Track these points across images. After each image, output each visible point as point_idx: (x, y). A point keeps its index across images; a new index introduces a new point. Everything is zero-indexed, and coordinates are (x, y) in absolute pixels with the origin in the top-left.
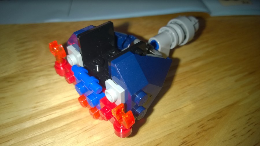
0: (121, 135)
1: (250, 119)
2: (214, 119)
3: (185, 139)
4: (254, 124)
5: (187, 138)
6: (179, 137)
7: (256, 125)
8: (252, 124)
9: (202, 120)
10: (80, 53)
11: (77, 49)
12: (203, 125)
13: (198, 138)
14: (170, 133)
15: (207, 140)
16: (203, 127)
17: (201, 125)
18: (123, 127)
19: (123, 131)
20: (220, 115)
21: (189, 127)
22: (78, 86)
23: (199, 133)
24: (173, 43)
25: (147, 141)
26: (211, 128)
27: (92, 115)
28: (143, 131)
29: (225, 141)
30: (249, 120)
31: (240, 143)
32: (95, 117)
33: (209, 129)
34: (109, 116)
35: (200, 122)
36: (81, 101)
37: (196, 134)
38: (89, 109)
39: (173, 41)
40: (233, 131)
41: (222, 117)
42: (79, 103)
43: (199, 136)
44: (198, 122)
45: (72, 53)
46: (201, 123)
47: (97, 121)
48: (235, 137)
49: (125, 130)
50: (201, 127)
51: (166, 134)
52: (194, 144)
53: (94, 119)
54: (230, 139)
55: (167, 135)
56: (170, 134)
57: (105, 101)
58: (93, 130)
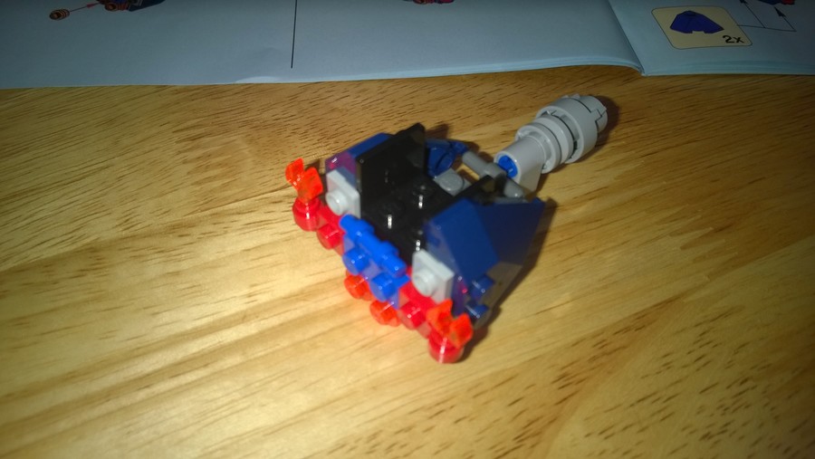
0: (442, 358)
1: (704, 333)
2: (627, 329)
3: (564, 371)
4: (711, 345)
5: (570, 368)
6: (553, 366)
7: (716, 345)
8: (708, 343)
9: (603, 331)
10: (358, 190)
11: (348, 180)
12: (604, 343)
13: (593, 369)
14: (535, 356)
15: (610, 373)
16: (603, 346)
17: (601, 343)
18: (448, 343)
19: (446, 350)
20: (641, 323)
21: (574, 345)
22: (348, 256)
23: (594, 358)
24: (548, 163)
25: (489, 372)
26: (619, 349)
27: (376, 316)
28: (479, 352)
29: (647, 376)
30: (701, 335)
31: (677, 382)
32: (382, 319)
33: (615, 350)
34: (418, 322)
35: (599, 335)
36: (350, 286)
37: (589, 360)
38: (370, 302)
39: (549, 156)
40: (666, 356)
41: (644, 326)
42: (343, 289)
43: (594, 364)
44: (595, 336)
45: (336, 187)
46: (600, 338)
47: (384, 329)
48: (669, 368)
49: (450, 350)
50: (600, 345)
51: (528, 357)
52: (584, 380)
53: (378, 324)
54: (658, 373)
55: (530, 360)
56: (535, 358)
57: (410, 289)
58: (378, 347)
